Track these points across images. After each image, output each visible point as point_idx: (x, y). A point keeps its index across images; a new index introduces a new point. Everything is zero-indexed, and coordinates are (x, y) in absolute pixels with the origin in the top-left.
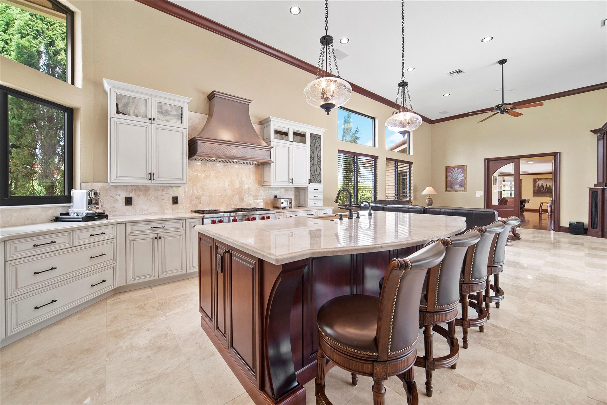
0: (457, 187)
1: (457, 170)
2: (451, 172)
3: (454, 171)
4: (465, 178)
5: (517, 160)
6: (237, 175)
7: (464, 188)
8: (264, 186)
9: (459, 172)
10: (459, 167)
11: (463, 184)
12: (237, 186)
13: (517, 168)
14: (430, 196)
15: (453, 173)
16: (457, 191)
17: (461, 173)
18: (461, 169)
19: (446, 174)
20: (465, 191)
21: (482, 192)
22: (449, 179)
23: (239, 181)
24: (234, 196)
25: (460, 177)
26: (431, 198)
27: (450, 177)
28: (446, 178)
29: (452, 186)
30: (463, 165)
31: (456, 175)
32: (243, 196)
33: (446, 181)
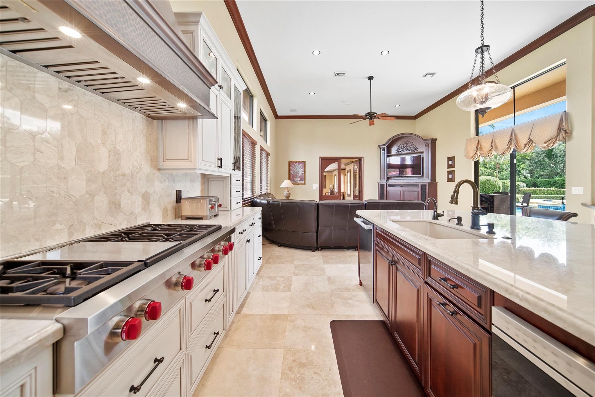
0: (298, 180)
1: (298, 165)
2: (294, 166)
3: (296, 166)
4: (305, 172)
5: (339, 160)
6: (104, 133)
7: (304, 181)
8: (162, 171)
9: (300, 167)
10: (300, 162)
11: (303, 178)
12: (103, 166)
13: (339, 166)
14: (288, 189)
15: (295, 168)
16: (298, 184)
17: (301, 168)
18: (301, 164)
19: (289, 168)
20: (304, 184)
21: (317, 185)
22: (291, 172)
23: (110, 151)
24: (92, 196)
25: (301, 172)
26: (288, 191)
27: (292, 170)
28: (289, 172)
29: (294, 179)
30: (303, 161)
31: (297, 169)
32: (118, 197)
33: (289, 175)
